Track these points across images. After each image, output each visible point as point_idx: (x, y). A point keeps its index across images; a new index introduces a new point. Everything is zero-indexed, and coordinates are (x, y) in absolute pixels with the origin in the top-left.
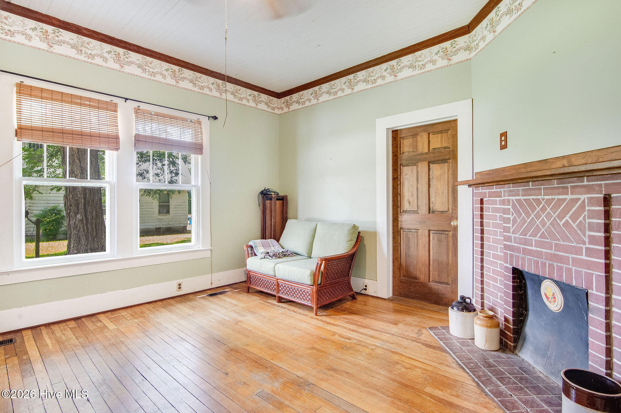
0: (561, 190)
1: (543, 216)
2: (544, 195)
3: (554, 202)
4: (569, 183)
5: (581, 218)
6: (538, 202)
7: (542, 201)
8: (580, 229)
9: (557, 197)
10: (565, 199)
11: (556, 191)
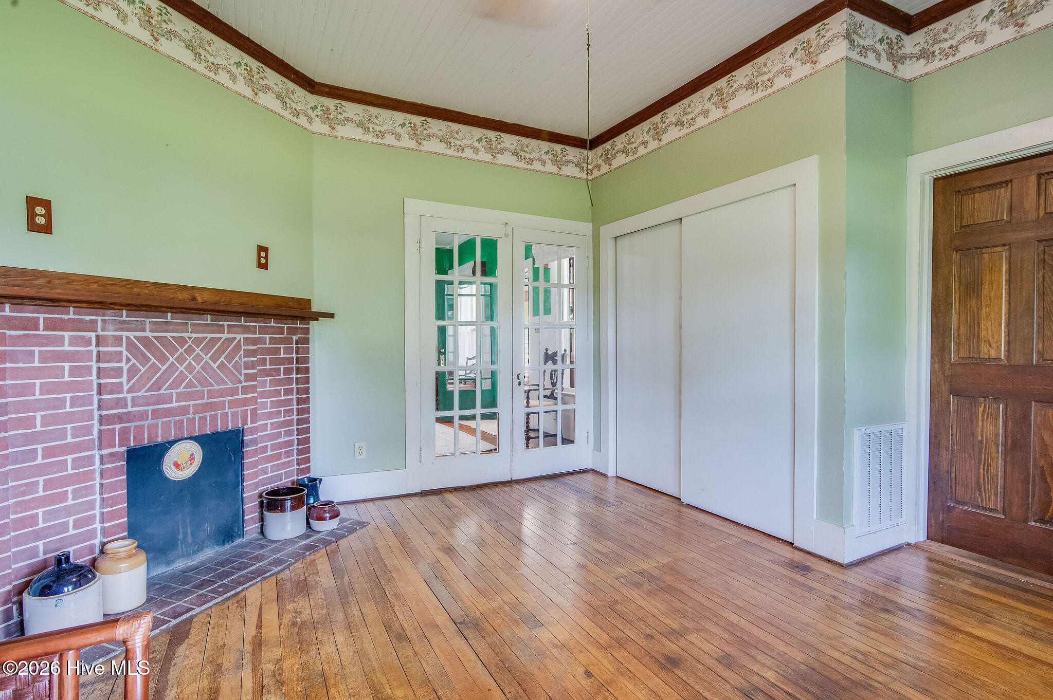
0: (215, 328)
1: (189, 359)
2: (191, 333)
3: (206, 341)
4: (226, 321)
5: (237, 358)
6: (181, 342)
7: (188, 340)
8: (237, 370)
9: (209, 336)
10: (220, 339)
11: (208, 329)
